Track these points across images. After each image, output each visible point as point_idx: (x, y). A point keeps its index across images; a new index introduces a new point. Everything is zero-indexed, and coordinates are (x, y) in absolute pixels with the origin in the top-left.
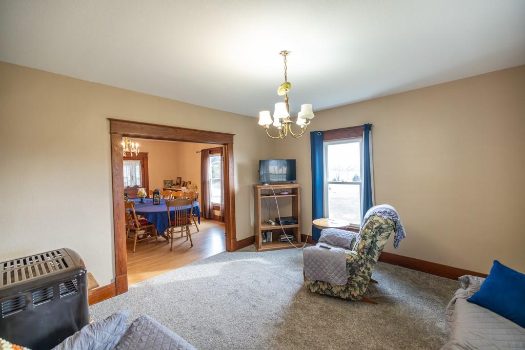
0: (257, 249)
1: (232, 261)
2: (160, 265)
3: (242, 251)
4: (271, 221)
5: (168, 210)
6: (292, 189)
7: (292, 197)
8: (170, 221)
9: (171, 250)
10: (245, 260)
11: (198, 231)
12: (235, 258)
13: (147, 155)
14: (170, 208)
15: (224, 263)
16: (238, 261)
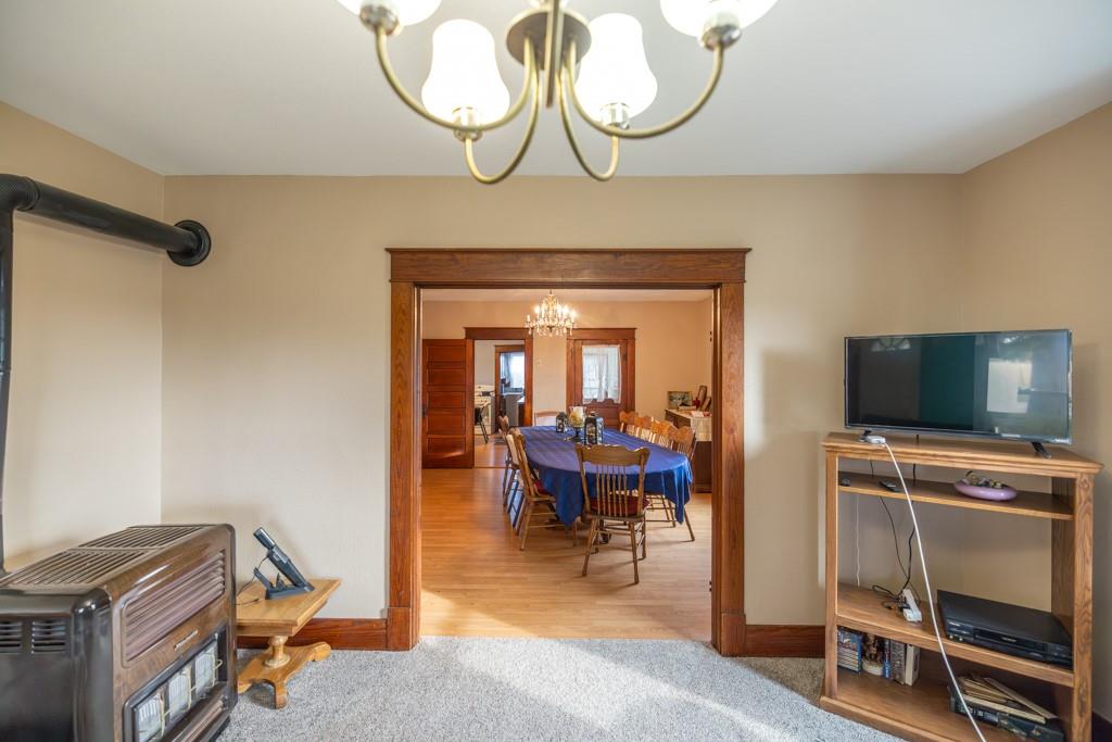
0: (818, 693)
1: (693, 698)
2: (527, 606)
3: (758, 670)
4: (911, 601)
5: (582, 469)
6: (1055, 480)
7: (1053, 520)
8: (587, 498)
9: (584, 574)
10: (738, 716)
11: (693, 539)
12: (713, 686)
13: (634, 333)
14: (584, 463)
15: (664, 690)
16: (716, 706)
